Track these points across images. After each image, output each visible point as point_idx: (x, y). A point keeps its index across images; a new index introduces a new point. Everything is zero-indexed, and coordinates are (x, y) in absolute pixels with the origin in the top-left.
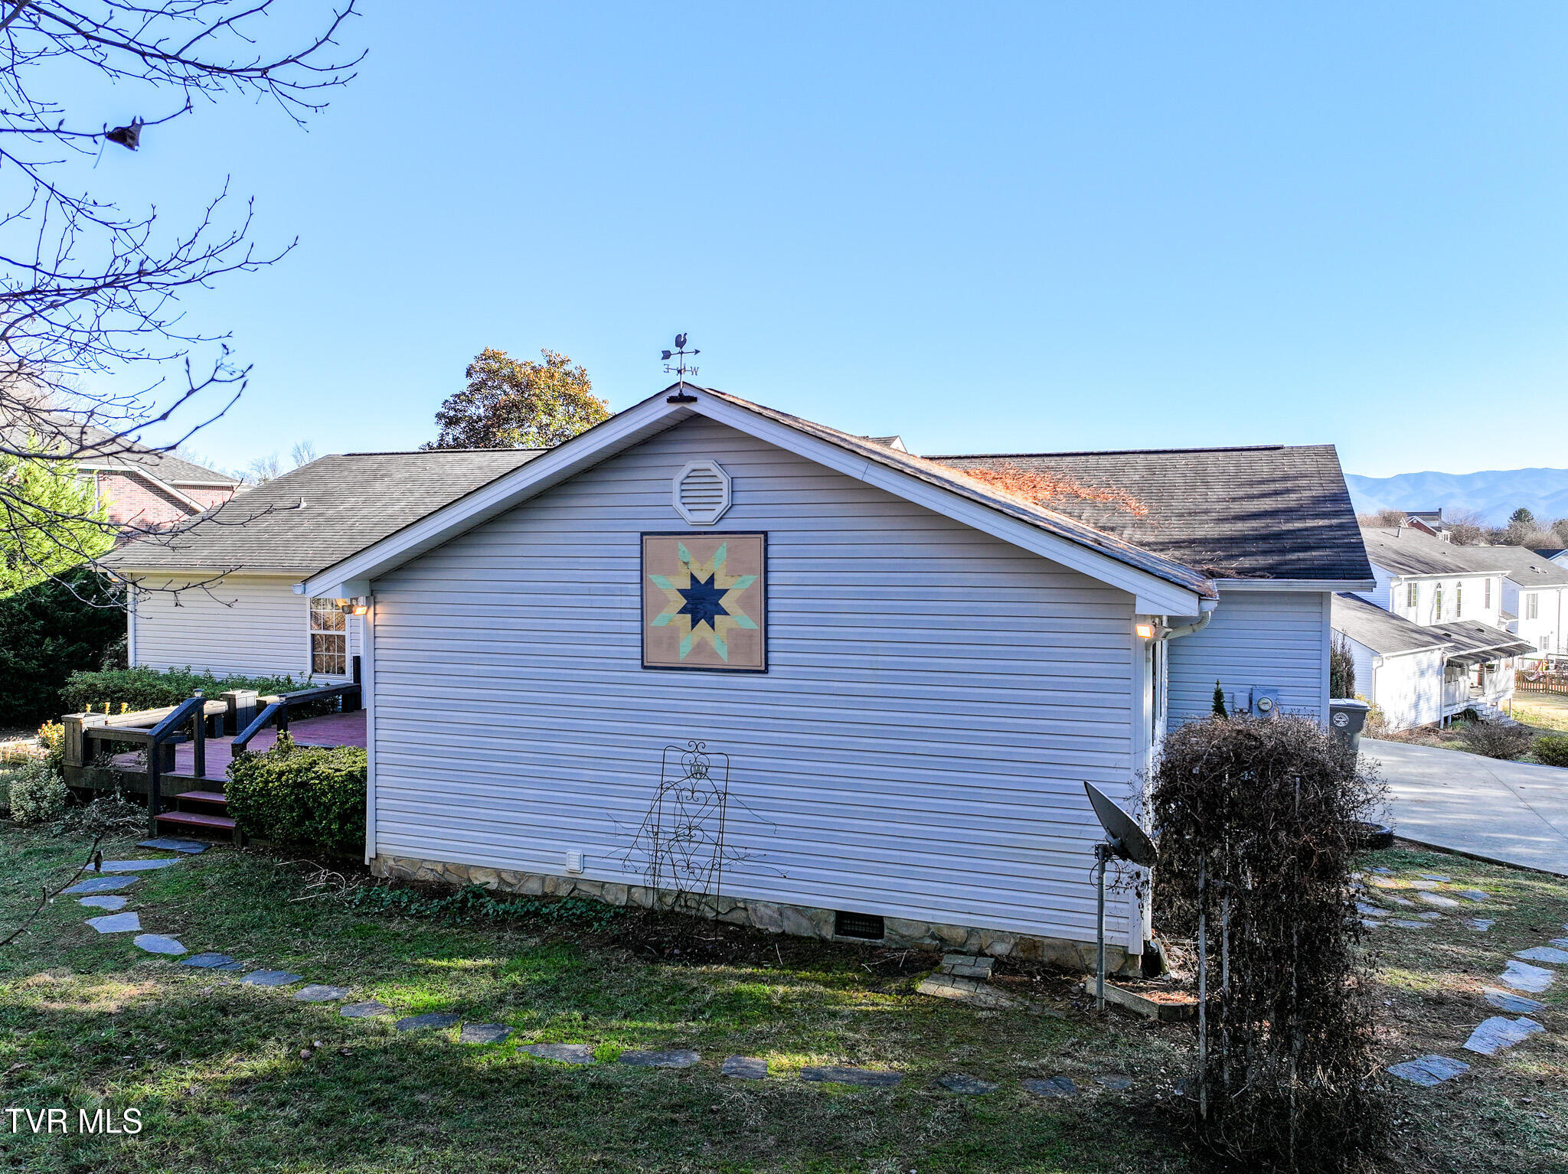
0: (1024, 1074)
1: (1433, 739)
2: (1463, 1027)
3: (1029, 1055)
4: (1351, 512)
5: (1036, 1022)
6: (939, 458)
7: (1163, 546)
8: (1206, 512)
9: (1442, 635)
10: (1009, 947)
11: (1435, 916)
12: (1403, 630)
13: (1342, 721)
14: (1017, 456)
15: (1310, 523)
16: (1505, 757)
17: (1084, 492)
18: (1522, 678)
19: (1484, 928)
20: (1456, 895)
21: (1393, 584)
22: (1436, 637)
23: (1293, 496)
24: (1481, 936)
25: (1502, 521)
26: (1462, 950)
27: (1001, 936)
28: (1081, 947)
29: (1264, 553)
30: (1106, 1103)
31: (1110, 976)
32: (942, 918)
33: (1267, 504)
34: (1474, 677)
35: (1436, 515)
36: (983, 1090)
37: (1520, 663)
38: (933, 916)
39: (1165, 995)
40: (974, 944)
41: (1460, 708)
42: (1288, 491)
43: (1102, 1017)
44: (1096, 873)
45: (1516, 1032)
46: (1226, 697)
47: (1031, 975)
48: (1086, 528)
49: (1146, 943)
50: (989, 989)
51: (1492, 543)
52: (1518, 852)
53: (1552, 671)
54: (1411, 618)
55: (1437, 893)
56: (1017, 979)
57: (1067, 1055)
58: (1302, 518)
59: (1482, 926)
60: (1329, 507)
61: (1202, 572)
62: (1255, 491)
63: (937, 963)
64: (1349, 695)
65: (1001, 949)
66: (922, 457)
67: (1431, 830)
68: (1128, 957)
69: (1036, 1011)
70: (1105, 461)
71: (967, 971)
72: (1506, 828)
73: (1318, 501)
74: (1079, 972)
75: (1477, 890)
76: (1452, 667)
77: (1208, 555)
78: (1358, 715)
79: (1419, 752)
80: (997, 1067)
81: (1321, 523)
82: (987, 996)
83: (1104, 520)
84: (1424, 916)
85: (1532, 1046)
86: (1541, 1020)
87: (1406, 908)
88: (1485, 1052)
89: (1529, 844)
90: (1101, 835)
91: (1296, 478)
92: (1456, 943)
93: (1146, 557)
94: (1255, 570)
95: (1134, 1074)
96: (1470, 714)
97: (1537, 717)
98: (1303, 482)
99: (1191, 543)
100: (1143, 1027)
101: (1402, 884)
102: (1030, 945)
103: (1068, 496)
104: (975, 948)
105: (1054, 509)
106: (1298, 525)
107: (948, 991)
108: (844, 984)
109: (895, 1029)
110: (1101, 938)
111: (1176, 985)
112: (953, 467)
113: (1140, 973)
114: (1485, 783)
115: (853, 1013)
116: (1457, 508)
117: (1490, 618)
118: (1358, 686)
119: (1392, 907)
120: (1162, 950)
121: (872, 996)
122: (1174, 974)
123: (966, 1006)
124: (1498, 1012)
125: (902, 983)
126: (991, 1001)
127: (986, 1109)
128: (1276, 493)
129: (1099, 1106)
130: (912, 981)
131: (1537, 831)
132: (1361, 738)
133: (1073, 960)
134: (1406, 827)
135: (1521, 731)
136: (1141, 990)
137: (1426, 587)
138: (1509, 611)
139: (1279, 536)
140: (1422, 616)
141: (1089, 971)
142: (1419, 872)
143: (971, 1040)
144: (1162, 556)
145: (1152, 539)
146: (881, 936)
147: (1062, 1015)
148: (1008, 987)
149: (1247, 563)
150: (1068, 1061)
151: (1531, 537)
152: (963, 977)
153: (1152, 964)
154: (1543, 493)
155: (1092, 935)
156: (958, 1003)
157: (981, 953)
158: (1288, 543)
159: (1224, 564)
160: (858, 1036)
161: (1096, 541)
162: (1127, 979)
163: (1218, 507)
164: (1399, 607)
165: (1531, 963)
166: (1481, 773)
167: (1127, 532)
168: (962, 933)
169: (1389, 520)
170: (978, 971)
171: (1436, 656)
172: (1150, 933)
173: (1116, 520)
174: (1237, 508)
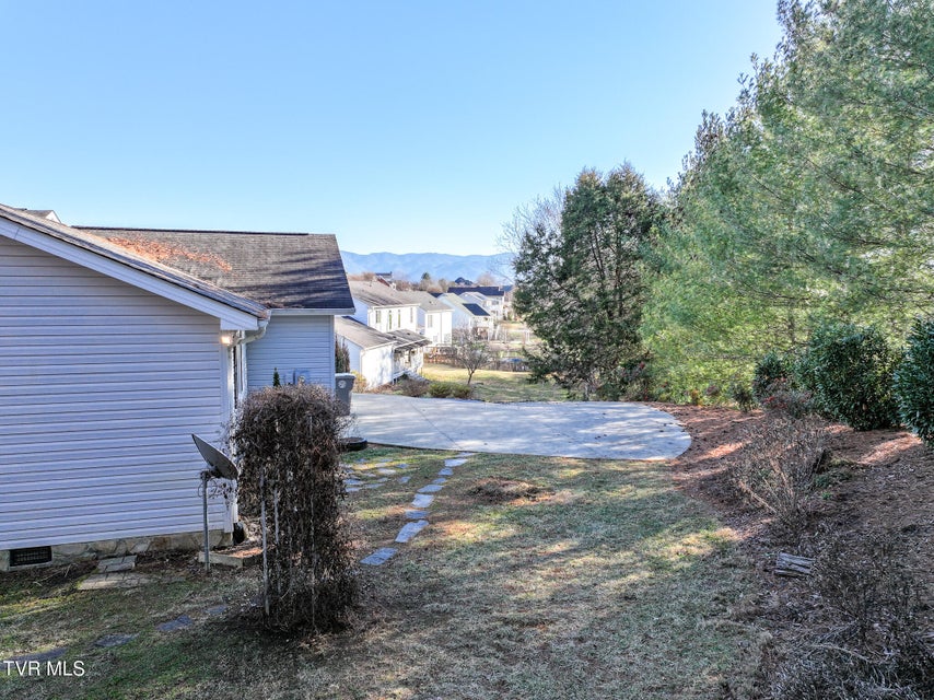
0: (156, 621)
1: (388, 391)
2: (395, 531)
3: (160, 609)
4: (343, 271)
5: (165, 588)
6: (86, 228)
7: (241, 289)
8: (267, 269)
9: (391, 337)
10: (147, 546)
11: (386, 479)
12: (374, 335)
13: (343, 385)
14: (145, 230)
15: (323, 277)
16: (418, 396)
17: (191, 256)
18: (426, 357)
19: (406, 481)
20: (395, 467)
21: (369, 311)
22: (389, 338)
23: (314, 262)
24: (405, 485)
25: (418, 279)
26: (396, 494)
27: (141, 540)
28: (195, 535)
29: (298, 293)
30: (212, 623)
31: (214, 549)
32: (97, 537)
33: (300, 266)
34: (407, 357)
35: (389, 275)
36: (128, 640)
37: (426, 349)
38: (91, 537)
39: (247, 552)
40: (122, 548)
41: (401, 374)
42: (311, 259)
43: (209, 574)
44: (201, 489)
45: (416, 528)
46: (281, 377)
47: (162, 559)
48: (192, 278)
49: (235, 525)
50: (133, 575)
51: (414, 290)
52: (421, 442)
53: (439, 353)
54: (378, 329)
55: (386, 468)
56: (153, 564)
57: (187, 602)
58: (319, 274)
59: (405, 480)
60: (332, 269)
61: (264, 305)
62: (294, 258)
63: (95, 567)
64: (347, 371)
65: (141, 548)
66: (73, 227)
67: (385, 437)
68: (224, 535)
69: (166, 580)
70: (204, 236)
71: (117, 568)
72: (416, 431)
73: (327, 265)
74: (194, 551)
75: (404, 463)
76: (397, 353)
77: (267, 295)
78: (350, 381)
79: (381, 398)
80: (139, 622)
81: (328, 277)
82: (133, 580)
83: (204, 273)
84: (381, 481)
85: (424, 533)
86: (427, 519)
87: (373, 478)
88: (404, 541)
89: (427, 437)
90: (204, 465)
91: (315, 252)
92: (394, 491)
93: (230, 296)
94: (294, 303)
95: (228, 602)
96: (405, 377)
97: (432, 376)
98: (319, 254)
99: (258, 287)
100: (234, 574)
101: (371, 466)
102: (161, 541)
103: (181, 257)
104: (123, 552)
105: (171, 266)
106: (316, 278)
107: (103, 583)
108: (18, 599)
109: (61, 619)
110: (206, 528)
111: (253, 544)
112: (98, 235)
113: (232, 543)
114: (408, 410)
115: (26, 618)
116: (399, 272)
117: (412, 328)
118: (352, 366)
119: (366, 479)
120: (245, 526)
121: (43, 602)
122: (252, 539)
123: (116, 590)
124: (409, 520)
125: (67, 587)
126: (135, 582)
127: (130, 651)
128: (305, 260)
129: (206, 627)
130: (75, 584)
131: (429, 430)
132: (352, 393)
133: (190, 544)
134: (373, 437)
135: (425, 383)
136: (232, 552)
137: (384, 312)
138: (421, 324)
139: (306, 284)
140: (383, 328)
141: (200, 549)
142: (380, 458)
143: (119, 611)
144: (241, 295)
145: (235, 285)
146: (50, 559)
147: (183, 579)
148: (147, 571)
149: (289, 299)
150: (187, 606)
151: (430, 287)
152: (114, 572)
153: (239, 536)
154: (435, 265)
155: (200, 527)
156: (109, 590)
157: (127, 554)
158: (311, 288)
159: (277, 300)
160: (29, 632)
161: (195, 285)
162: (224, 548)
163: (273, 266)
164: (372, 324)
165: (424, 493)
166: (407, 405)
167: (220, 281)
168: (112, 544)
169: (367, 277)
170: (125, 565)
171: (389, 348)
172: (237, 518)
173: (212, 273)
174: (284, 268)
